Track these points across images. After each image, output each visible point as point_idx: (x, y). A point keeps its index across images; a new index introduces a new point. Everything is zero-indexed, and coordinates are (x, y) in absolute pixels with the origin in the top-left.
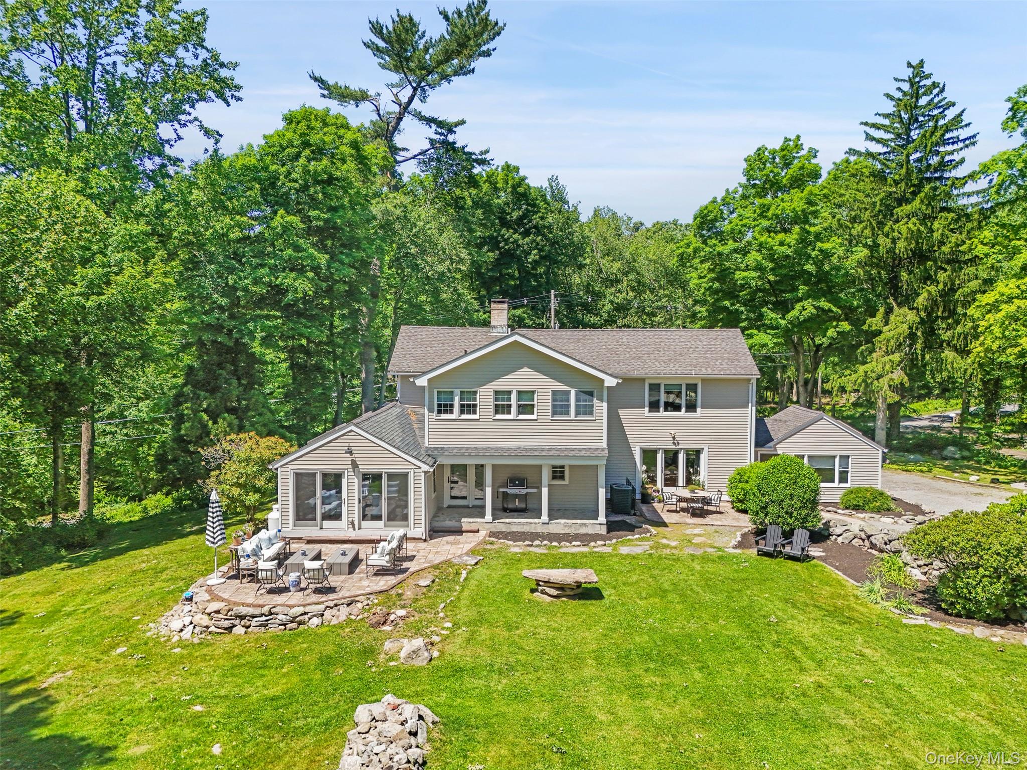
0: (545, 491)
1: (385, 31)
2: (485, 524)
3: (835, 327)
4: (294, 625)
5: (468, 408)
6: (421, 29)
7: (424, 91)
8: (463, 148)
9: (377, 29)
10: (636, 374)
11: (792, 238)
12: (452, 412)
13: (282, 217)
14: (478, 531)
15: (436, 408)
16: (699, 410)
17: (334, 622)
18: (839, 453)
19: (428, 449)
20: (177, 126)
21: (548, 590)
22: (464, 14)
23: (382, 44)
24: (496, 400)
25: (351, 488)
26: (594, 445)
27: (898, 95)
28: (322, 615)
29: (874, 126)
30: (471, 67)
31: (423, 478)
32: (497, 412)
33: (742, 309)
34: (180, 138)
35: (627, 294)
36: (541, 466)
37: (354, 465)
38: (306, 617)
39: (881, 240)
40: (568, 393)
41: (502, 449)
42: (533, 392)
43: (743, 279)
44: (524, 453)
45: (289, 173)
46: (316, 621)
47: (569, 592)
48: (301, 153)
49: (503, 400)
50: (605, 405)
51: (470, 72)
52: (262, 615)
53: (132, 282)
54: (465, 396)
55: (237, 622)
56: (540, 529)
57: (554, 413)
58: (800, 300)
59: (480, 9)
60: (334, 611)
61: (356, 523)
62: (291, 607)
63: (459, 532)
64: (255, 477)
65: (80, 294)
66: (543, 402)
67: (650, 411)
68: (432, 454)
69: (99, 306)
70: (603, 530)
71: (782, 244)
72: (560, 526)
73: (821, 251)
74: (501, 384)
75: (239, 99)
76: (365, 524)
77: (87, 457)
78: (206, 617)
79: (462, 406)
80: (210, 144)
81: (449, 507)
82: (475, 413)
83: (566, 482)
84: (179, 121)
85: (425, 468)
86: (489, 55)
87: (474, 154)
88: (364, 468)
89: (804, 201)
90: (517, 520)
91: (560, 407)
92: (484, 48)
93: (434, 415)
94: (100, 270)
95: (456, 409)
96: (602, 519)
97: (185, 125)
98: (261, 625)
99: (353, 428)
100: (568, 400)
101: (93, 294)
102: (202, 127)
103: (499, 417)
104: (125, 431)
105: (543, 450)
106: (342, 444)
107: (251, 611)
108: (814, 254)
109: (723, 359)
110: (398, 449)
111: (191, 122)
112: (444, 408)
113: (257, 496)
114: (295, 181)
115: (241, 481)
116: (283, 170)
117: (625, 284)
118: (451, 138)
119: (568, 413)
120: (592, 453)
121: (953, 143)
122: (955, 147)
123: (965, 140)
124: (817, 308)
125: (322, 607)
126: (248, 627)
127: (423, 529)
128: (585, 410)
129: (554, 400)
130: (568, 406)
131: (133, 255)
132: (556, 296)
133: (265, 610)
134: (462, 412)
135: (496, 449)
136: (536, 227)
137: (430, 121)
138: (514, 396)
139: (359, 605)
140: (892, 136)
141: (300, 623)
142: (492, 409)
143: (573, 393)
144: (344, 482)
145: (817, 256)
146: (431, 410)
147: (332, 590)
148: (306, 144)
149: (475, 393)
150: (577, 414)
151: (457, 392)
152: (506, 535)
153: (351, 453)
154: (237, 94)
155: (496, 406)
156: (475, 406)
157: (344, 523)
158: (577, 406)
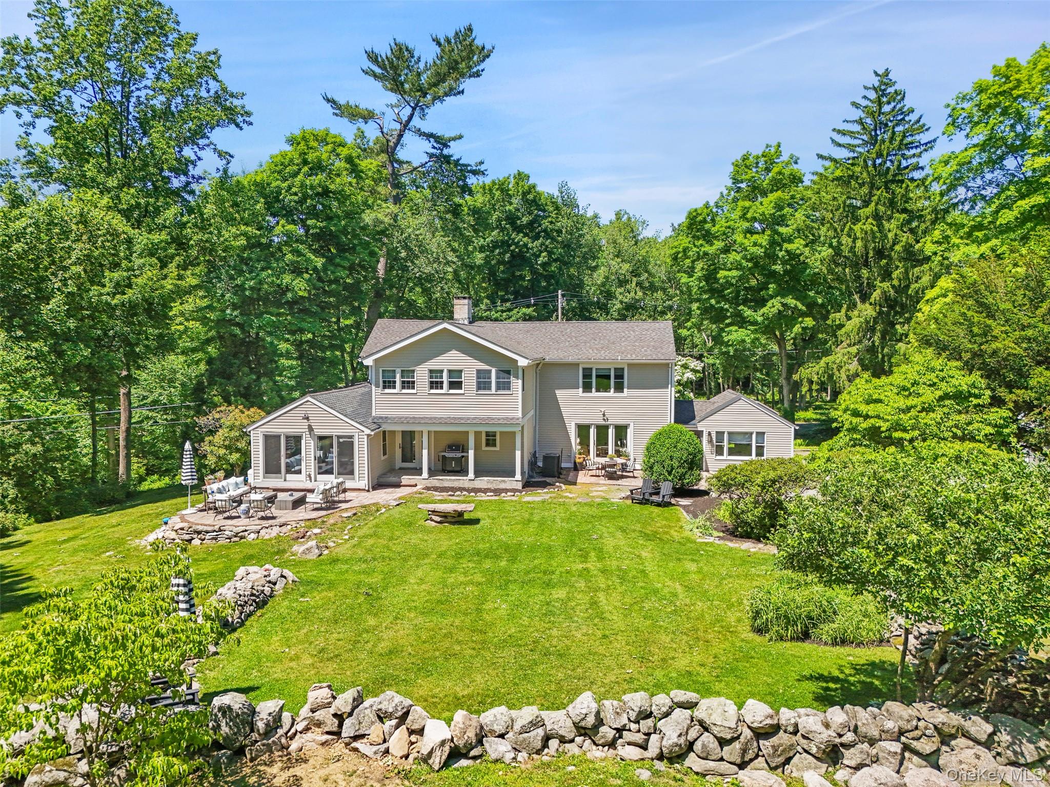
0: (471, 453)
1: (380, 60)
2: (423, 480)
3: (801, 322)
4: (237, 539)
5: (408, 384)
6: (416, 54)
7: (423, 109)
8: (458, 160)
9: (373, 57)
10: (570, 359)
11: (764, 240)
12: (394, 387)
13: (283, 226)
14: (416, 485)
15: (381, 384)
16: (625, 390)
17: (267, 537)
18: (755, 430)
19: (375, 418)
20: (197, 149)
21: (434, 517)
22: (453, 41)
23: (378, 71)
24: (431, 377)
25: (309, 449)
26: (511, 415)
27: (864, 103)
28: (259, 532)
29: (839, 132)
30: (461, 89)
31: (365, 440)
32: (431, 388)
33: (727, 306)
34: (199, 159)
35: (636, 293)
36: (468, 432)
37: (311, 429)
38: (246, 533)
39: (845, 240)
40: (490, 371)
41: (435, 418)
42: (461, 371)
43: (725, 277)
44: (452, 421)
45: (290, 188)
46: (253, 536)
47: (450, 519)
48: (300, 169)
49: (436, 377)
50: (520, 382)
51: (459, 93)
52: (214, 531)
53: (150, 283)
54: (405, 374)
55: (195, 536)
56: (467, 485)
57: (479, 388)
58: (772, 297)
59: (466, 36)
60: (269, 530)
61: (313, 476)
62: (236, 527)
63: (398, 485)
64: (237, 440)
65: (108, 294)
66: (469, 380)
67: (583, 392)
68: (377, 423)
69: (123, 305)
70: (519, 486)
71: (755, 244)
72: (484, 482)
73: (787, 251)
74: (434, 364)
75: (251, 124)
76: (319, 477)
77: (124, 434)
78: (174, 533)
79: (403, 382)
80: (221, 164)
81: (400, 469)
82: (413, 388)
83: (497, 448)
84: (198, 145)
85: (367, 431)
86: (479, 76)
87: (469, 165)
88: (319, 432)
89: (772, 205)
90: (448, 478)
91: (483, 384)
92: (475, 70)
93: (380, 390)
94: (125, 274)
95: (398, 384)
96: (518, 476)
97: (203, 149)
98: (213, 539)
99: (309, 398)
100: (490, 378)
101: (119, 293)
102: (215, 149)
103: (433, 391)
104: (165, 417)
105: (468, 419)
106: (300, 412)
107: (206, 528)
108: (781, 254)
109: (648, 346)
110: (345, 416)
111: (208, 145)
112: (389, 384)
113: (238, 455)
114: (296, 194)
115: (227, 443)
116: (285, 185)
117: (634, 284)
118: (446, 152)
119: (490, 389)
120: (509, 422)
121: (916, 147)
122: (919, 150)
123: (926, 144)
124: (784, 305)
125: (260, 527)
126: (203, 540)
127: (366, 482)
128: (504, 386)
129: (478, 378)
130: (490, 383)
131: (154, 260)
132: (563, 296)
133: (216, 528)
134: (403, 388)
135: (431, 418)
136: (545, 231)
137: (429, 136)
138: (445, 374)
139: (289, 527)
140: (860, 142)
141: (242, 538)
142: (427, 385)
143: (494, 371)
144: (303, 442)
145: (783, 257)
146: (377, 386)
147: (274, 518)
148: (305, 162)
149: (413, 371)
150: (498, 388)
151: (398, 371)
152: (436, 489)
153: (307, 418)
154: (247, 119)
155: (432, 383)
156: (413, 382)
157: (302, 476)
158: (498, 383)
